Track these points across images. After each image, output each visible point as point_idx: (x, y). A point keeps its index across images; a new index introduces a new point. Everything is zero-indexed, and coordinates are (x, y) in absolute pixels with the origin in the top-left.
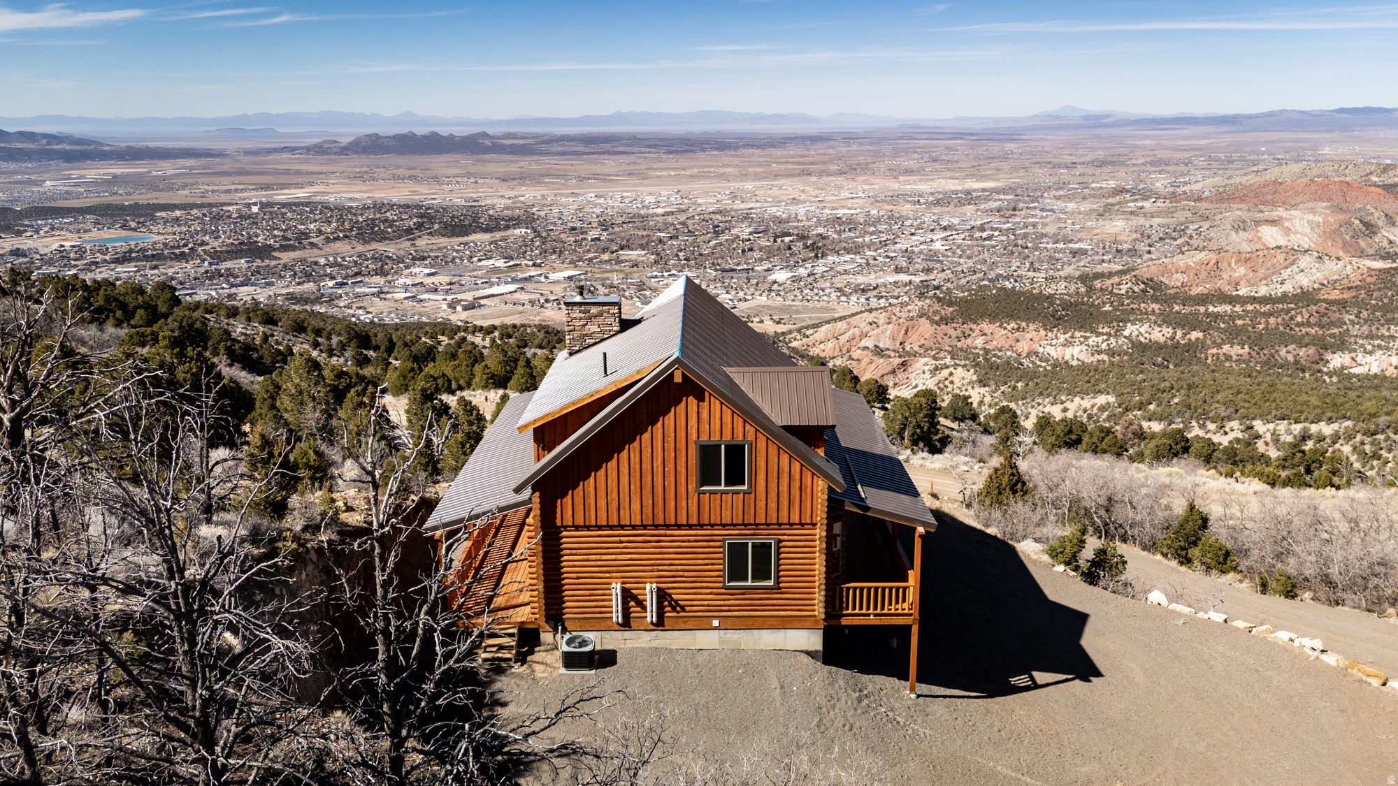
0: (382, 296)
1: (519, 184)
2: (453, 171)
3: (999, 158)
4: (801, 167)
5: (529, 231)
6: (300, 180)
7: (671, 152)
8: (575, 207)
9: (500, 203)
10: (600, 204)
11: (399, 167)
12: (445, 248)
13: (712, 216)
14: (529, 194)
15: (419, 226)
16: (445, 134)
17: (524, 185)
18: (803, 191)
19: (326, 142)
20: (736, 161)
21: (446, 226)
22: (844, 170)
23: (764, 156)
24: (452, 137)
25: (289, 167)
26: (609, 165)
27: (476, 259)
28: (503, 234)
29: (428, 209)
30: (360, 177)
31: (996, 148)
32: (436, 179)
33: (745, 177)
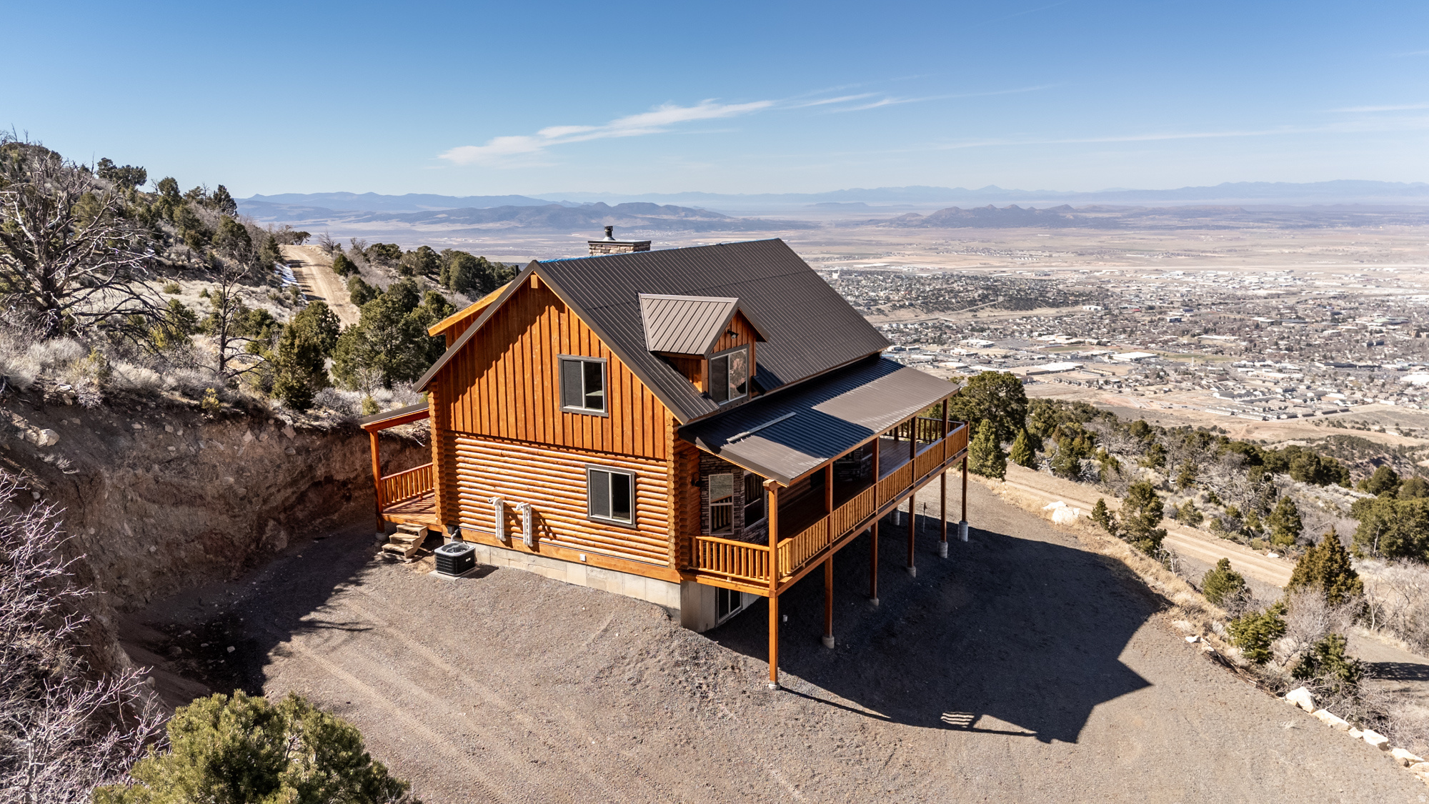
0: (936, 364)
1: (1098, 259)
2: (1027, 244)
5: (1099, 308)
6: (880, 250)
7: (1287, 227)
8: (1158, 284)
9: (1072, 278)
10: (1187, 283)
11: (974, 240)
12: (1006, 321)
13: (1332, 301)
14: (1105, 270)
15: (984, 298)
16: (1025, 208)
17: (1103, 259)
19: (908, 215)
21: (1011, 298)
24: (1032, 210)
25: (872, 238)
26: (1207, 240)
27: (1036, 334)
28: (1070, 309)
29: (995, 281)
30: (934, 249)
32: (1010, 253)
33: (1386, 258)
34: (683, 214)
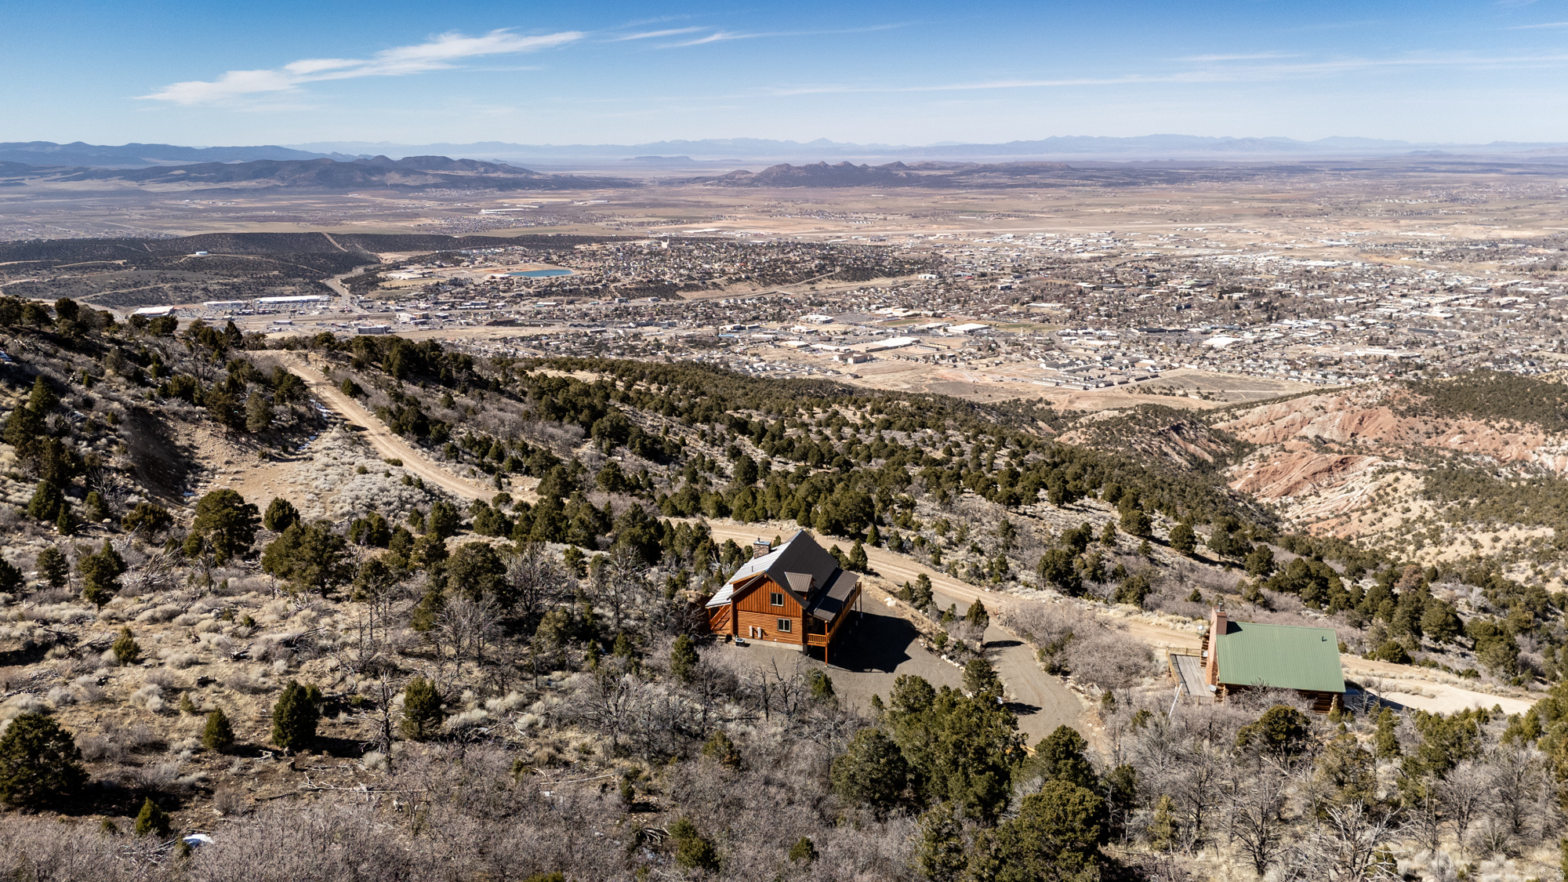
0: (777, 343)
1: (931, 222)
2: (862, 206)
3: (1547, 197)
4: (1270, 205)
5: (934, 276)
6: (710, 213)
7: (1109, 185)
8: (989, 249)
9: (908, 243)
10: (1017, 247)
11: (807, 201)
12: (845, 293)
13: (1148, 264)
14: (940, 233)
15: (821, 269)
16: (858, 164)
17: (936, 222)
18: (1268, 236)
19: (737, 172)
20: (1188, 196)
21: (848, 269)
22: (1326, 210)
23: (1225, 191)
24: (865, 167)
25: (700, 199)
26: (1035, 199)
27: (874, 307)
28: (906, 279)
29: (832, 249)
30: (767, 212)
31: (1544, 185)
32: (844, 215)
33: (1196, 217)
34: (482, 170)
